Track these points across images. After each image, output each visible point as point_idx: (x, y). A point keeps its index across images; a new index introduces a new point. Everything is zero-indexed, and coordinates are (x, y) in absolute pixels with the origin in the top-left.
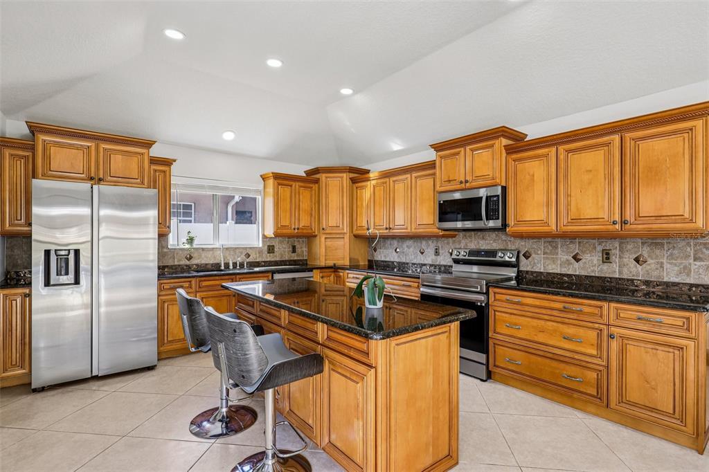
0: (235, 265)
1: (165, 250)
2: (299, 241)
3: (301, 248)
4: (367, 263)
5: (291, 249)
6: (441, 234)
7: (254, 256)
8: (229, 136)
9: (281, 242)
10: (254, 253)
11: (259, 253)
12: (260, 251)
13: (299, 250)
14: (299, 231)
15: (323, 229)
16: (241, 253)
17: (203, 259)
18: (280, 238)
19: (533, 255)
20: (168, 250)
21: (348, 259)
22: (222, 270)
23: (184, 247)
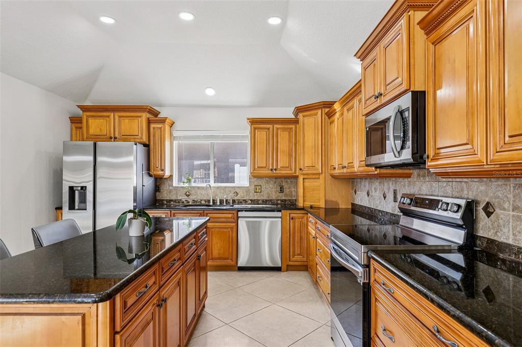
0: (221, 202)
1: (171, 188)
2: (287, 181)
3: (289, 188)
4: (350, 207)
5: (279, 189)
6: (376, 172)
7: (242, 194)
8: (210, 92)
9: (267, 182)
10: (241, 192)
11: (246, 192)
12: (247, 190)
13: (287, 191)
14: (277, 172)
15: (301, 169)
16: (230, 191)
17: (198, 195)
18: (267, 179)
19: (498, 211)
20: (173, 188)
21: (324, 201)
22: (210, 206)
23: (184, 186)
